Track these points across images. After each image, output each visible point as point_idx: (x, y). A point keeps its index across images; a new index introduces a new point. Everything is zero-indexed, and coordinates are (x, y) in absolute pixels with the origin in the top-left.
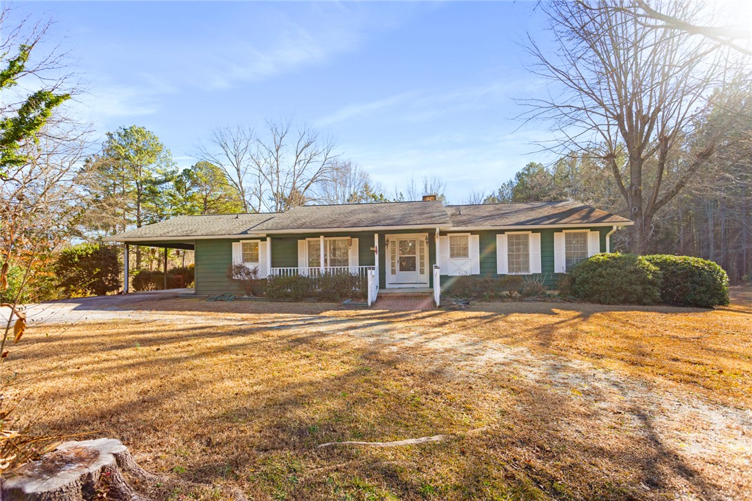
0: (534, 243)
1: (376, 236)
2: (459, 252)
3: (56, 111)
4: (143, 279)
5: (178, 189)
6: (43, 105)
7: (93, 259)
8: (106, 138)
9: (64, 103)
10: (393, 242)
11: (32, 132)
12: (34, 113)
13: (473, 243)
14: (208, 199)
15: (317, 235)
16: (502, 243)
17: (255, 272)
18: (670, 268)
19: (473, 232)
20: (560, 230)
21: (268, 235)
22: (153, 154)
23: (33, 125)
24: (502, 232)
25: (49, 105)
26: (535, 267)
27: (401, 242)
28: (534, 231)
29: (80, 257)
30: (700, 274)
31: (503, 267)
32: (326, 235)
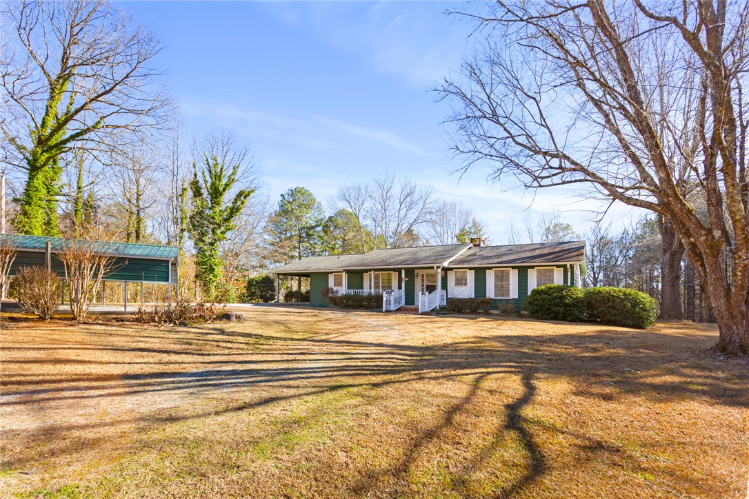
0: (513, 276)
1: (403, 271)
2: (461, 282)
3: (248, 201)
4: (290, 295)
5: (325, 232)
6: (242, 198)
7: (262, 283)
8: (281, 198)
9: (251, 194)
10: (423, 275)
11: (238, 213)
12: (239, 203)
13: (471, 276)
14: (346, 238)
15: (370, 270)
16: (490, 277)
17: (336, 292)
18: (594, 296)
19: (470, 269)
20: (533, 267)
21: (344, 270)
22: (308, 207)
23: (238, 209)
24: (490, 268)
25: (245, 198)
26: (513, 293)
27: (427, 275)
28: (513, 268)
29: (256, 281)
30: (614, 301)
31: (491, 293)
32: (375, 270)
